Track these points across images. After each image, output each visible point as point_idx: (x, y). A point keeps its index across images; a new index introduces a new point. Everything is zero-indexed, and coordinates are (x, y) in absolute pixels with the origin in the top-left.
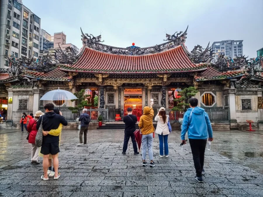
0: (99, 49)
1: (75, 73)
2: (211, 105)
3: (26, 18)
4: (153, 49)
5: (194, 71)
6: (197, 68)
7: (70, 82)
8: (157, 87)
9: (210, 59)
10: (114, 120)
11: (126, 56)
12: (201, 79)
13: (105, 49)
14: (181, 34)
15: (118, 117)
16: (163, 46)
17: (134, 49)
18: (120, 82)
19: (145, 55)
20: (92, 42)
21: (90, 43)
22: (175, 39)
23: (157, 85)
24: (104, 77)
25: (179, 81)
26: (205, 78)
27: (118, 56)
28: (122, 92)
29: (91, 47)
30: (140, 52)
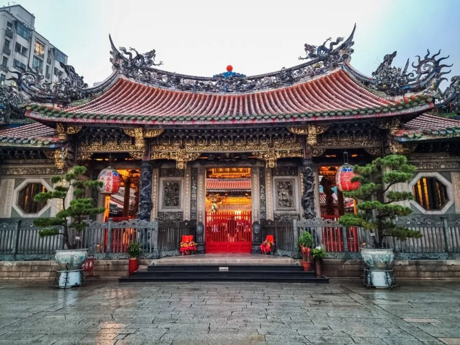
0: (149, 80)
1: (74, 128)
2: (439, 209)
3: (40, 55)
4: (275, 78)
5: (390, 114)
6: (400, 108)
7: (57, 151)
8: (289, 165)
9: (434, 81)
10: (177, 252)
11: (214, 94)
12: (415, 137)
13: (164, 80)
14: (340, 44)
15: (188, 243)
16: (298, 70)
17: (232, 79)
18: (193, 150)
19: (256, 92)
20: (135, 66)
21: (128, 68)
22: (327, 54)
23: (289, 155)
24: (148, 135)
25: (349, 146)
26: (425, 133)
27: (194, 95)
28: (200, 178)
29: (131, 77)
30: (245, 85)
